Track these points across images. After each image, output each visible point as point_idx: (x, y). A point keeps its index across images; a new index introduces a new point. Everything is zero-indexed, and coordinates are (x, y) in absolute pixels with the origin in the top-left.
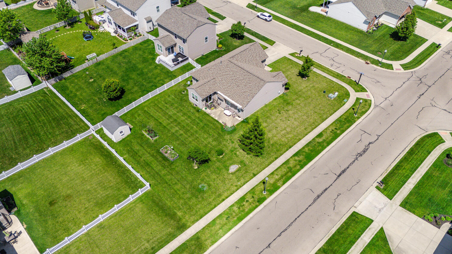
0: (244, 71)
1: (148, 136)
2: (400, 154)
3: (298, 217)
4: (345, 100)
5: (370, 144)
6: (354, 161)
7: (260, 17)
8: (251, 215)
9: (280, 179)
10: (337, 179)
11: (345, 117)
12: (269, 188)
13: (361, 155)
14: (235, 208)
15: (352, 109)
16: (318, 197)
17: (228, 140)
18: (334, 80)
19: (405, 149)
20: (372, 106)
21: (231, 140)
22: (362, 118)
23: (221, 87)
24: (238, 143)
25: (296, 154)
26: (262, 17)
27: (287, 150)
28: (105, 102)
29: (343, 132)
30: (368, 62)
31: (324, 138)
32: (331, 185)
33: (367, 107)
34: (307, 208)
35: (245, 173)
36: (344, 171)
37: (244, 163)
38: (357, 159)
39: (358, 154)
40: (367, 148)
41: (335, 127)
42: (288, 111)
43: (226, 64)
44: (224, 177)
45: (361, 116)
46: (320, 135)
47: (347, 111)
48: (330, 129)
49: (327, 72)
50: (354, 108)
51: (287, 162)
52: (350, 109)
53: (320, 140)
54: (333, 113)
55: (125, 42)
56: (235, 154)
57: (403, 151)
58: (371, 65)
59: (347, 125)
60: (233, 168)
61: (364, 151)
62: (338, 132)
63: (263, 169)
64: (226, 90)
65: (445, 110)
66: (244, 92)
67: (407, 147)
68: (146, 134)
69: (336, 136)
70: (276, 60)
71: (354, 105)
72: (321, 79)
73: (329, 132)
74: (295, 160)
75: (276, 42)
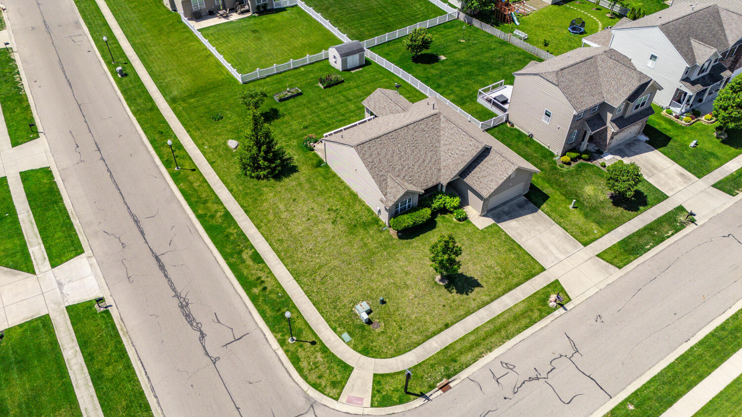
2: (148, 378)
3: (120, 193)
4: (346, 336)
5: (202, 333)
6: (174, 290)
9: (191, 187)
10: (153, 253)
11: (294, 316)
12: (182, 173)
13: (182, 307)
15: (314, 339)
16: (137, 222)
18: (435, 345)
19: (156, 397)
20: (313, 393)
22: (281, 352)
25: (227, 215)
27: (242, 207)
29: (254, 299)
31: (250, 262)
32: (146, 242)
33: (313, 377)
34: (126, 204)
35: (219, 154)
36: (162, 267)
37: (237, 156)
38: (177, 296)
39: (187, 304)
40: (194, 324)
41: (269, 288)
44: (223, 135)
45: (286, 352)
46: (257, 258)
47: (310, 328)
48: (269, 279)
49: (472, 338)
50: (318, 346)
51: (218, 201)
52: (316, 335)
53: (246, 255)
54: (310, 299)
57: (153, 390)
59: (269, 314)
60: (233, 143)
61: (188, 316)
62: (256, 291)
63: (217, 173)
67: (158, 403)
69: (247, 285)
70: (521, 246)
71: (325, 350)
72: (436, 312)
73: (260, 274)
74: (216, 211)
75: (620, 268)
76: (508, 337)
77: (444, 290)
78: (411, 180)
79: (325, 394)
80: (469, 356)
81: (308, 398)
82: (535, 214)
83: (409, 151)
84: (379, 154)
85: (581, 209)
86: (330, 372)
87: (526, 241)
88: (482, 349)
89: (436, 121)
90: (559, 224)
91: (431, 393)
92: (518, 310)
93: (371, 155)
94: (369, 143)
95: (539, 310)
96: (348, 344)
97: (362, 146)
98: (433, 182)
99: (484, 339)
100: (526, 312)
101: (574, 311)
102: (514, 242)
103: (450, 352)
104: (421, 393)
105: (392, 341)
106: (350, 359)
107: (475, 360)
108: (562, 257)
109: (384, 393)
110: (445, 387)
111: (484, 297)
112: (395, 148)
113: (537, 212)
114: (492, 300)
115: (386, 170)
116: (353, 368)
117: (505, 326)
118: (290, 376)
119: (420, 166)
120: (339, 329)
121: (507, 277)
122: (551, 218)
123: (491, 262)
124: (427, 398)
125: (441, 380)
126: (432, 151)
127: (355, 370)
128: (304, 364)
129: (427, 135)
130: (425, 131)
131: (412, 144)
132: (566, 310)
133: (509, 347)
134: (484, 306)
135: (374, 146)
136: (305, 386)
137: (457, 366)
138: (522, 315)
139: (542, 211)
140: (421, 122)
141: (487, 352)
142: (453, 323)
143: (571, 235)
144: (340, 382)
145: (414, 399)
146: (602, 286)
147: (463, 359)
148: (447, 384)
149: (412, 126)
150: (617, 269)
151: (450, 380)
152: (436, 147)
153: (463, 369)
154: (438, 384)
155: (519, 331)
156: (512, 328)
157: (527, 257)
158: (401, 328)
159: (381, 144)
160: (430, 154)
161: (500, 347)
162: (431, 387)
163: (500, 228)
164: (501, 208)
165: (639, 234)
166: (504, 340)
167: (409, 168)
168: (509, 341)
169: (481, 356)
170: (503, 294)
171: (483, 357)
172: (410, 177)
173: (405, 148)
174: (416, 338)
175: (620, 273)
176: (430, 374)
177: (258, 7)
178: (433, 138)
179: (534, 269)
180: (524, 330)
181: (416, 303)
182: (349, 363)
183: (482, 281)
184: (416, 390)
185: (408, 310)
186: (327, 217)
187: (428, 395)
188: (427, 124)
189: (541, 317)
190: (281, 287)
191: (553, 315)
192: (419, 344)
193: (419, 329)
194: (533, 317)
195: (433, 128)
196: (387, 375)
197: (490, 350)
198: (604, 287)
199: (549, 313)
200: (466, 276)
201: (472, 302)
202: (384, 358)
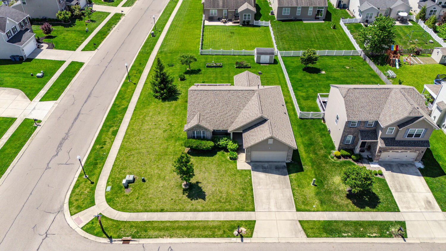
2: (18, 161)
3: (97, 82)
4: (109, 188)
5: (57, 154)
6: (69, 131)
10: (80, 112)
11: (99, 166)
13: (63, 139)
15: (94, 181)
16: (89, 96)
19: (11, 171)
20: (66, 206)
22: (76, 180)
27: (136, 107)
29: (93, 150)
31: (110, 133)
32: (82, 107)
33: (74, 198)
36: (76, 119)
38: (67, 133)
39: (67, 139)
40: (59, 149)
41: (104, 148)
45: (78, 180)
46: (115, 133)
47: (99, 175)
48: (109, 144)
50: (93, 185)
51: (129, 101)
52: (98, 180)
53: (112, 129)
54: (115, 162)
61: (61, 144)
62: (98, 147)
67: (9, 174)
70: (253, 190)
71: (93, 190)
72: (164, 200)
73: (108, 140)
74: (123, 105)
75: (308, 236)
76: (189, 236)
77: (181, 191)
78: (210, 121)
79: (70, 209)
80: (156, 233)
81: (62, 207)
82: (282, 177)
83: (221, 105)
84: (201, 99)
85: (318, 188)
86: (83, 201)
87: (260, 189)
88: (166, 233)
89: (251, 94)
90: (293, 189)
91: (116, 239)
92: (211, 224)
93: (195, 99)
94: (199, 92)
95: (224, 231)
96: (106, 192)
97: (193, 91)
98: (223, 128)
99: (174, 229)
100: (215, 228)
101: (247, 245)
102: (251, 185)
103: (149, 225)
104: (111, 236)
105: (127, 202)
106: (99, 199)
107: (157, 237)
108: (273, 209)
109: (94, 225)
110: (126, 242)
111: (199, 206)
112: (213, 100)
113: (285, 175)
114: (202, 211)
115: (199, 110)
116: (95, 205)
117: (194, 228)
118: (67, 193)
119: (221, 115)
120: (110, 183)
121: (225, 203)
122: (291, 183)
123: (224, 189)
124: (111, 241)
125: (128, 236)
126: (236, 110)
127: (95, 206)
128: (77, 190)
129: (238, 100)
130: (239, 97)
131: (225, 101)
132: (242, 241)
133: (184, 242)
134: (195, 212)
135: (201, 94)
136: (67, 201)
137: (144, 233)
138: (211, 228)
139: (289, 177)
140: (240, 91)
141: (168, 237)
142: (167, 211)
143: (294, 200)
144: (82, 208)
145: (104, 237)
146: (283, 241)
147: (151, 233)
148: (129, 241)
149: (232, 92)
150: (306, 236)
151: (132, 239)
152: (240, 109)
153: (145, 238)
154: (124, 238)
155: (199, 236)
156: (196, 232)
157: (250, 198)
158: (137, 199)
159: (206, 94)
160: (233, 111)
161: (179, 239)
162: (119, 237)
163: (251, 173)
164: (263, 163)
165: (346, 223)
166: (185, 236)
167: (213, 114)
168: (187, 238)
169: (162, 237)
170: (213, 211)
171: (164, 238)
172: (211, 119)
173: (219, 102)
174: (140, 207)
175: (305, 240)
176: (125, 230)
177: (244, 22)
178: (241, 103)
179: (247, 207)
180: (203, 237)
181: (159, 190)
182: (97, 202)
183: (208, 197)
184: (110, 233)
185: (151, 191)
186: (165, 127)
187: (113, 239)
188: (243, 94)
189: (222, 236)
190: (109, 150)
191: (231, 239)
192: (138, 211)
193: (146, 203)
194: (216, 234)
195: (245, 97)
196: (105, 217)
197: (171, 237)
198: (284, 242)
199: (228, 237)
200: (202, 190)
201: (190, 205)
202: (114, 209)
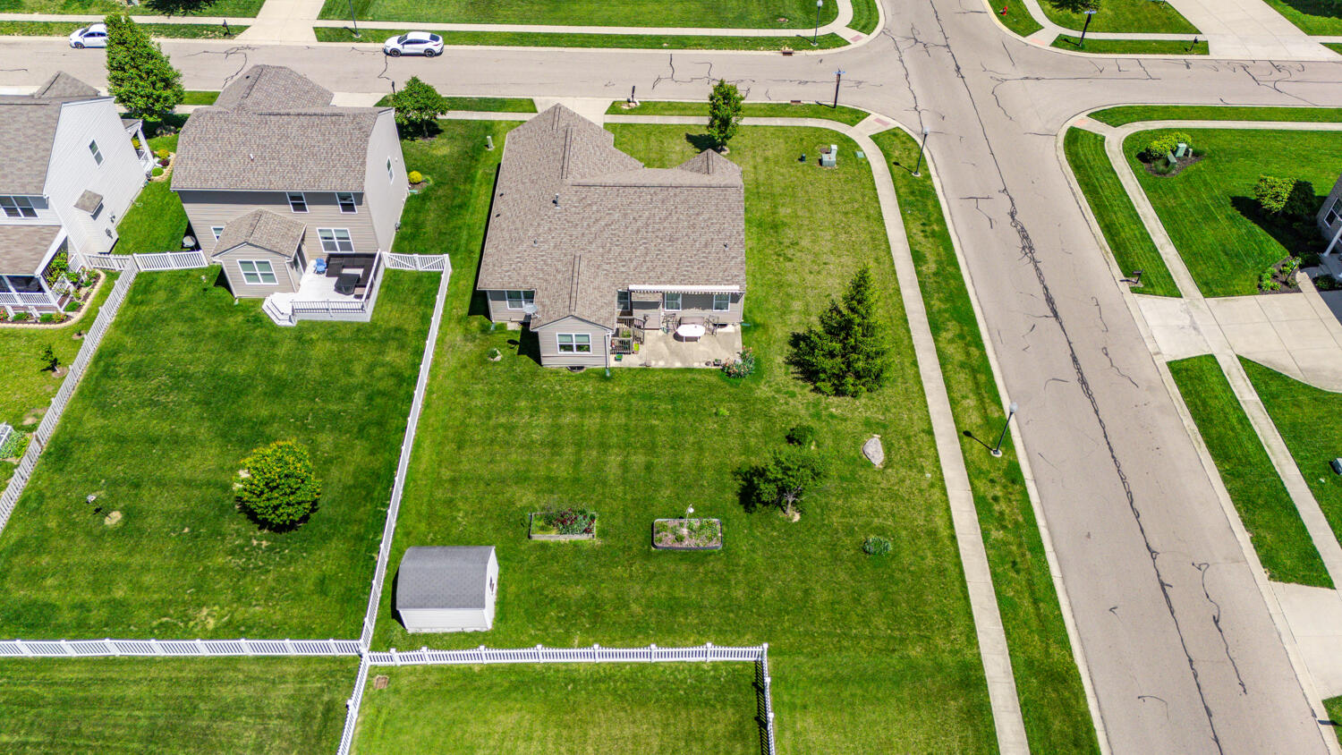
0: (652, 190)
1: (564, 539)
3: (1111, 450)
4: (860, 154)
5: (1013, 217)
6: (1037, 269)
7: (403, 51)
8: (1041, 522)
9: (981, 400)
10: (1061, 324)
11: (904, 191)
12: (991, 439)
13: (1031, 248)
14: (997, 534)
15: (893, 166)
16: (1083, 382)
17: (773, 397)
19: (1071, 188)
20: (917, 139)
21: (778, 391)
22: (933, 172)
23: (623, 269)
24: (803, 387)
25: (935, 328)
26: (409, 49)
27: (908, 330)
28: (270, 549)
29: (941, 220)
30: (787, 49)
31: (930, 257)
32: (1070, 343)
33: (911, 145)
34: (1100, 421)
35: (908, 445)
36: (1050, 300)
37: (878, 423)
38: (1035, 262)
39: (1023, 248)
40: (1019, 227)
41: (918, 223)
42: (797, 244)
43: (575, 199)
44: (882, 486)
45: (927, 170)
46: (917, 258)
47: (892, 176)
48: (914, 231)
50: (892, 160)
51: (943, 360)
52: (890, 167)
53: (930, 267)
54: (877, 194)
55: (63, 325)
56: (832, 416)
57: (1074, 194)
58: (798, 54)
59: (930, 203)
60: (875, 450)
61: (1026, 237)
62: (936, 228)
63: (926, 406)
64: (644, 269)
65: (1027, 78)
66: (706, 246)
67: (1069, 184)
68: (553, 537)
69: (943, 238)
71: (887, 156)
72: (755, 135)
73: (923, 240)
74: (951, 341)
75: (532, 100)
79: (907, 133)
86: (893, 141)
95: (654, 106)
96: (862, 151)
100: (668, 109)
103: (771, 113)
104: (821, 105)
105: (817, 136)
109: (854, 115)
111: (695, 129)
114: (690, 125)
116: (869, 137)
117: (701, 109)
120: (864, 162)
121: (652, 131)
123: (654, 144)
127: (869, 134)
138: (674, 109)
179: (616, 127)
182: (870, 140)
183: (682, 137)
185: (782, 145)
186: (799, 254)
189: (658, 103)
190: (904, 219)
192: (794, 127)
193: (784, 133)
194: (667, 104)
199: (649, 102)
200: (693, 145)
202: (835, 131)
